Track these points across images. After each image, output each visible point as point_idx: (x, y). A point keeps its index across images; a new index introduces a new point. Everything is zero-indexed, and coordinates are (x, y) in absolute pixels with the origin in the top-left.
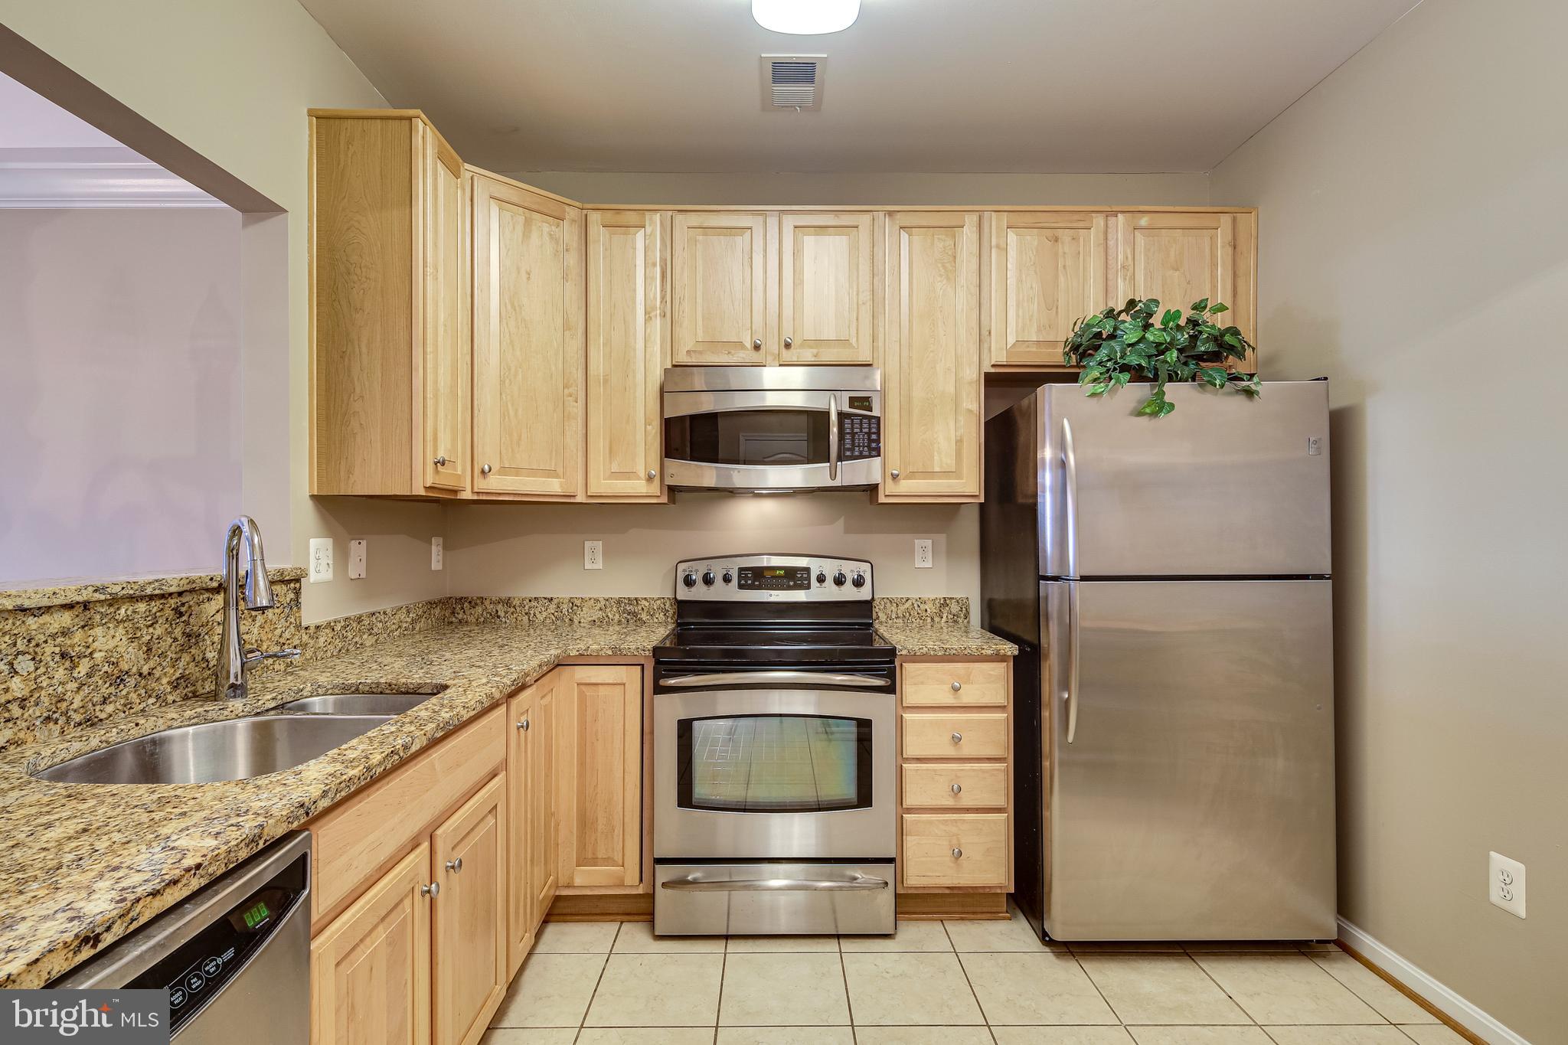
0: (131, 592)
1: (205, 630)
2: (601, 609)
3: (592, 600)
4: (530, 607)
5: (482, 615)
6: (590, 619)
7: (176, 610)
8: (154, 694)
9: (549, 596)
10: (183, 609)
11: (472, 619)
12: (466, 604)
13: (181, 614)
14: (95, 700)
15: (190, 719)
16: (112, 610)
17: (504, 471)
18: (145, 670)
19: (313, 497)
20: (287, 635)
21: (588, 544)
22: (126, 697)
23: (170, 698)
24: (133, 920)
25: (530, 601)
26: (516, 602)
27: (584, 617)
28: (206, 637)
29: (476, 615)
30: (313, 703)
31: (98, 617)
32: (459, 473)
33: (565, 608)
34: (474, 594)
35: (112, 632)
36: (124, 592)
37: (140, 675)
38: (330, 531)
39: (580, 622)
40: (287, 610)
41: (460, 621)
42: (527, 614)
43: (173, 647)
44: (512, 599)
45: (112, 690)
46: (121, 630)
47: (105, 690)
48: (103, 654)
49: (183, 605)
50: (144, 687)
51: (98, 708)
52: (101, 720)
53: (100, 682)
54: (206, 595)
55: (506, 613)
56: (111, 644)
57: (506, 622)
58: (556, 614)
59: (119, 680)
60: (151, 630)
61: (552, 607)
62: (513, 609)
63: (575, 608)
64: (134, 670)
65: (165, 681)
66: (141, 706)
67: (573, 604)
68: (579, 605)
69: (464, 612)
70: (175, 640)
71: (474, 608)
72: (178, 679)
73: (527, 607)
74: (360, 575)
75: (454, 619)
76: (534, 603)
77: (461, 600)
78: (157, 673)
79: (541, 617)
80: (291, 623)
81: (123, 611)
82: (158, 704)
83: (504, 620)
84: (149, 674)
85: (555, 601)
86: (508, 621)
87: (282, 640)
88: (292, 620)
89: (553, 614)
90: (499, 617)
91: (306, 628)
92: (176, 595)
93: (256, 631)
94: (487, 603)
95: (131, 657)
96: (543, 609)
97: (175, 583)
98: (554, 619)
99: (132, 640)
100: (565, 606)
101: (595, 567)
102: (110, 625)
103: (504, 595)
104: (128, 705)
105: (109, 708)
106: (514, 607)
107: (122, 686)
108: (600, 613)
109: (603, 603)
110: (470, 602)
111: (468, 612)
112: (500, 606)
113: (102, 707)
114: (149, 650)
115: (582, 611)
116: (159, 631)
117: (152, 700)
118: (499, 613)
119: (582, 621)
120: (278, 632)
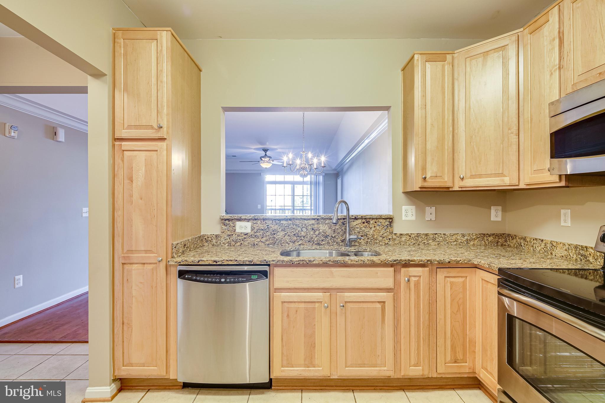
0: (327, 217)
1: (352, 229)
2: (566, 250)
3: (562, 244)
4: (534, 243)
5: (516, 244)
6: (561, 255)
7: (342, 223)
8: (336, 242)
9: (542, 238)
10: (345, 223)
11: (512, 245)
12: (510, 238)
13: (344, 224)
14: (320, 240)
15: (336, 249)
16: (324, 221)
17: (472, 177)
18: (333, 236)
19: (402, 192)
20: (385, 235)
21: (563, 211)
22: (328, 241)
23: (341, 244)
24: (223, 263)
25: (534, 240)
26: (528, 240)
27: (557, 253)
28: (352, 231)
29: (514, 244)
30: (365, 254)
31: (321, 222)
32: (446, 180)
33: (549, 246)
34: (512, 233)
35: (324, 226)
36: (325, 217)
37: (332, 237)
38: (413, 204)
39: (555, 256)
40: (385, 227)
41: (508, 245)
42: (532, 246)
43: (342, 232)
44: (526, 238)
45: (324, 238)
46: (327, 226)
47: (323, 238)
48: (322, 230)
49: (345, 222)
50: (333, 240)
51: (321, 242)
52: (321, 245)
53: (321, 236)
54: (353, 220)
55: (524, 244)
56: (324, 228)
57: (524, 249)
58: (544, 249)
59: (326, 237)
60: (335, 227)
61: (543, 244)
62: (527, 243)
63: (553, 247)
64: (330, 235)
65: (339, 239)
66: (332, 244)
67: (552, 244)
68: (555, 246)
69: (510, 241)
70: (342, 230)
71: (513, 240)
72: (343, 240)
73: (532, 243)
74: (431, 219)
75: (506, 244)
76: (535, 241)
77: (509, 235)
78: (337, 237)
79: (538, 249)
80: (387, 231)
81: (327, 222)
82: (337, 245)
83: (523, 247)
84: (334, 237)
85: (544, 242)
86: (525, 249)
87: (383, 236)
88: (388, 230)
89: (543, 248)
90: (522, 246)
91: (395, 234)
92: (342, 219)
93: (372, 232)
94: (517, 238)
95: (329, 232)
96: (539, 245)
97: (340, 216)
98: (544, 251)
99: (330, 228)
100: (549, 245)
101: (566, 224)
102: (324, 224)
103: (524, 235)
104: (328, 243)
105: (324, 243)
106: (527, 242)
107: (327, 238)
108: (566, 252)
109: (567, 246)
110: (512, 237)
111: (511, 241)
112: (522, 240)
113: (322, 242)
114: (334, 231)
115: (557, 249)
116: (337, 227)
117: (335, 243)
118: (522, 244)
119: (557, 255)
120: (382, 233)
